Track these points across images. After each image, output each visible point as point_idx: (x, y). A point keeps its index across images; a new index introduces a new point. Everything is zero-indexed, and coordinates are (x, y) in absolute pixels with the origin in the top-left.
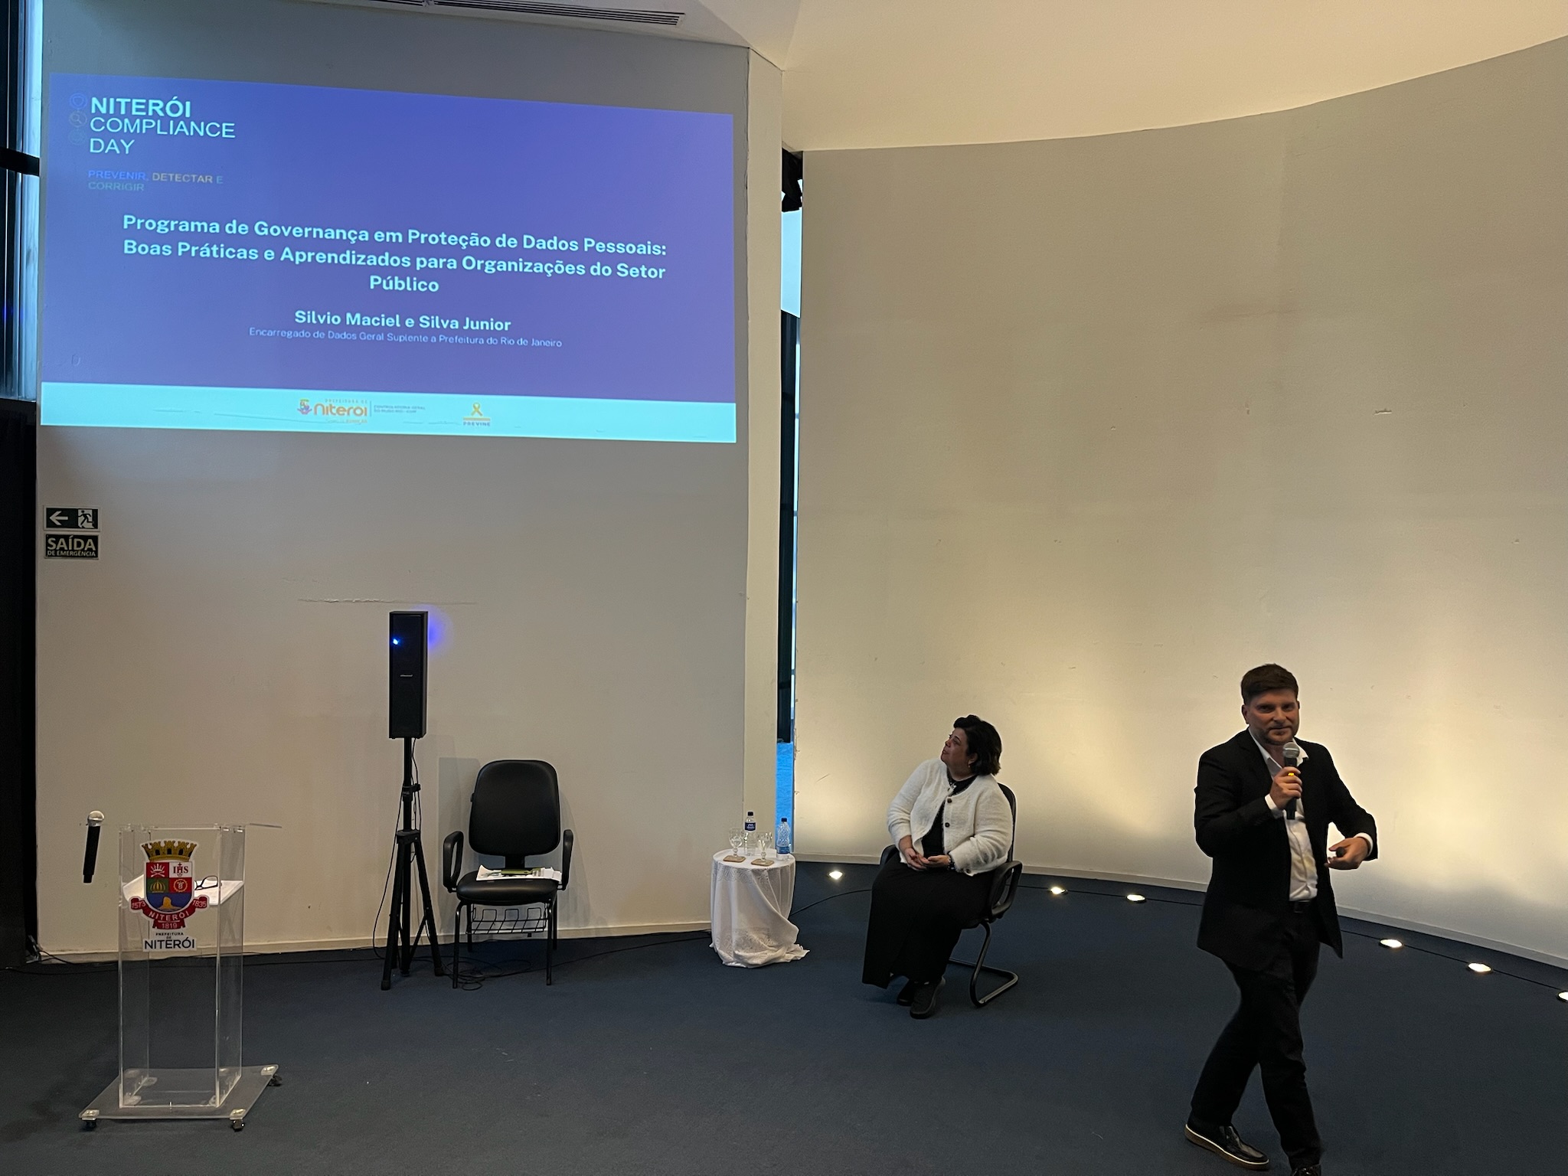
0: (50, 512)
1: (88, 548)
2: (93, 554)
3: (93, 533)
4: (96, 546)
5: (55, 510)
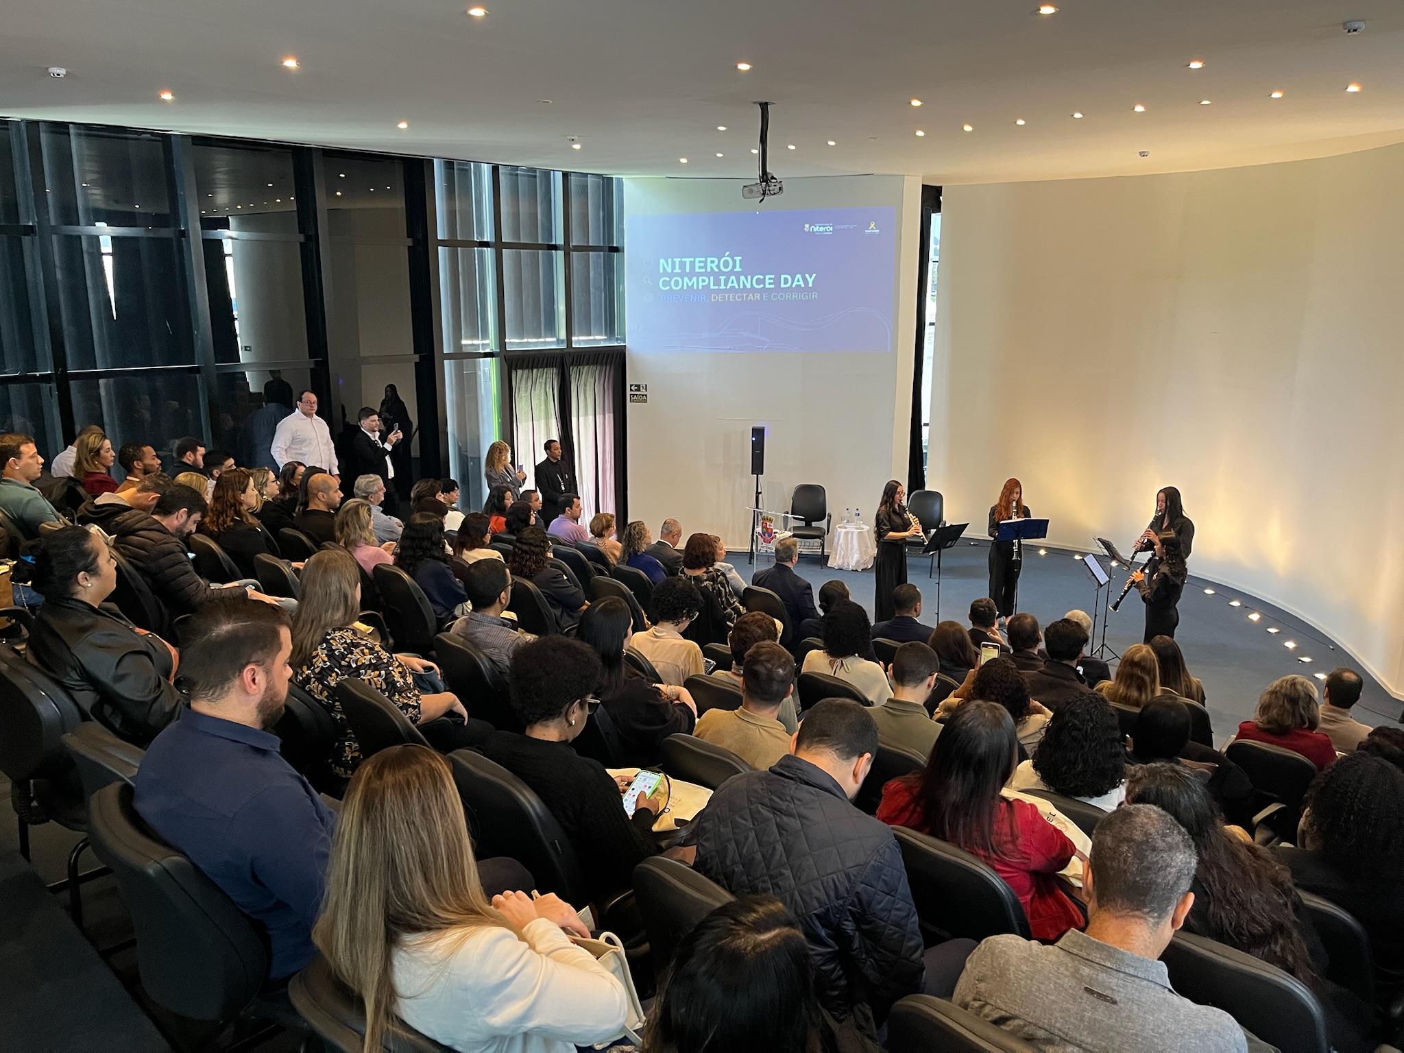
0: (631, 386)
1: (644, 399)
2: (645, 401)
3: (645, 393)
4: (646, 397)
5: (633, 385)
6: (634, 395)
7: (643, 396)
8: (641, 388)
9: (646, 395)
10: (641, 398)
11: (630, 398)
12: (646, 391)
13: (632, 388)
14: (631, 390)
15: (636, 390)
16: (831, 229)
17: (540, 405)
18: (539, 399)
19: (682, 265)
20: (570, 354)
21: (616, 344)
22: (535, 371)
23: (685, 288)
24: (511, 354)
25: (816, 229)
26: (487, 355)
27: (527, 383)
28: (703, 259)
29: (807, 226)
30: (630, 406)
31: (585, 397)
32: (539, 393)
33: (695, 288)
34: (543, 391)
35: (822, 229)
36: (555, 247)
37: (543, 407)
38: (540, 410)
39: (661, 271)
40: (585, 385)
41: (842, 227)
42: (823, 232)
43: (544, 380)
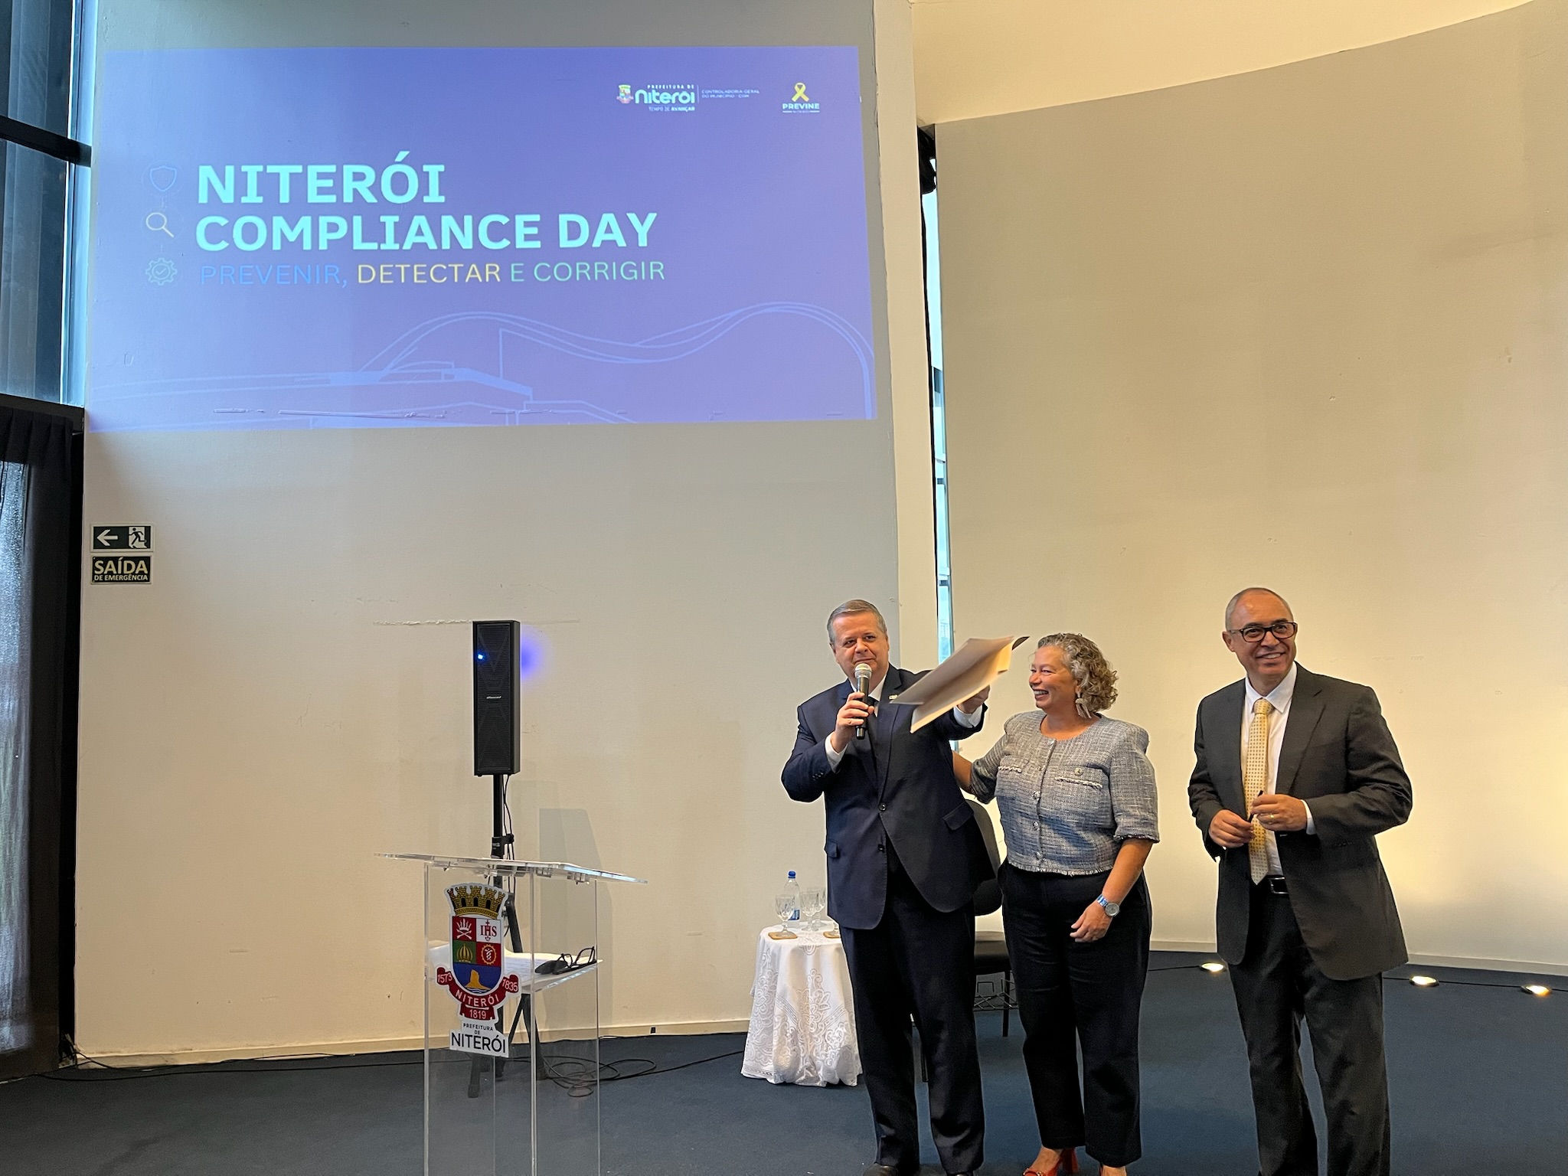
0: (98, 531)
1: (140, 571)
2: (144, 577)
4: (149, 569)
5: (103, 529)
6: (106, 560)
7: (136, 560)
8: (132, 538)
9: (147, 560)
10: (129, 567)
11: (95, 568)
12: (148, 545)
13: (102, 538)
14: (98, 545)
15: (113, 545)
16: (692, 98)
19: (269, 184)
23: (277, 245)
25: (650, 97)
28: (332, 169)
29: (625, 89)
30: (92, 593)
33: (307, 245)
35: (666, 98)
39: (203, 198)
41: (719, 94)
42: (671, 104)
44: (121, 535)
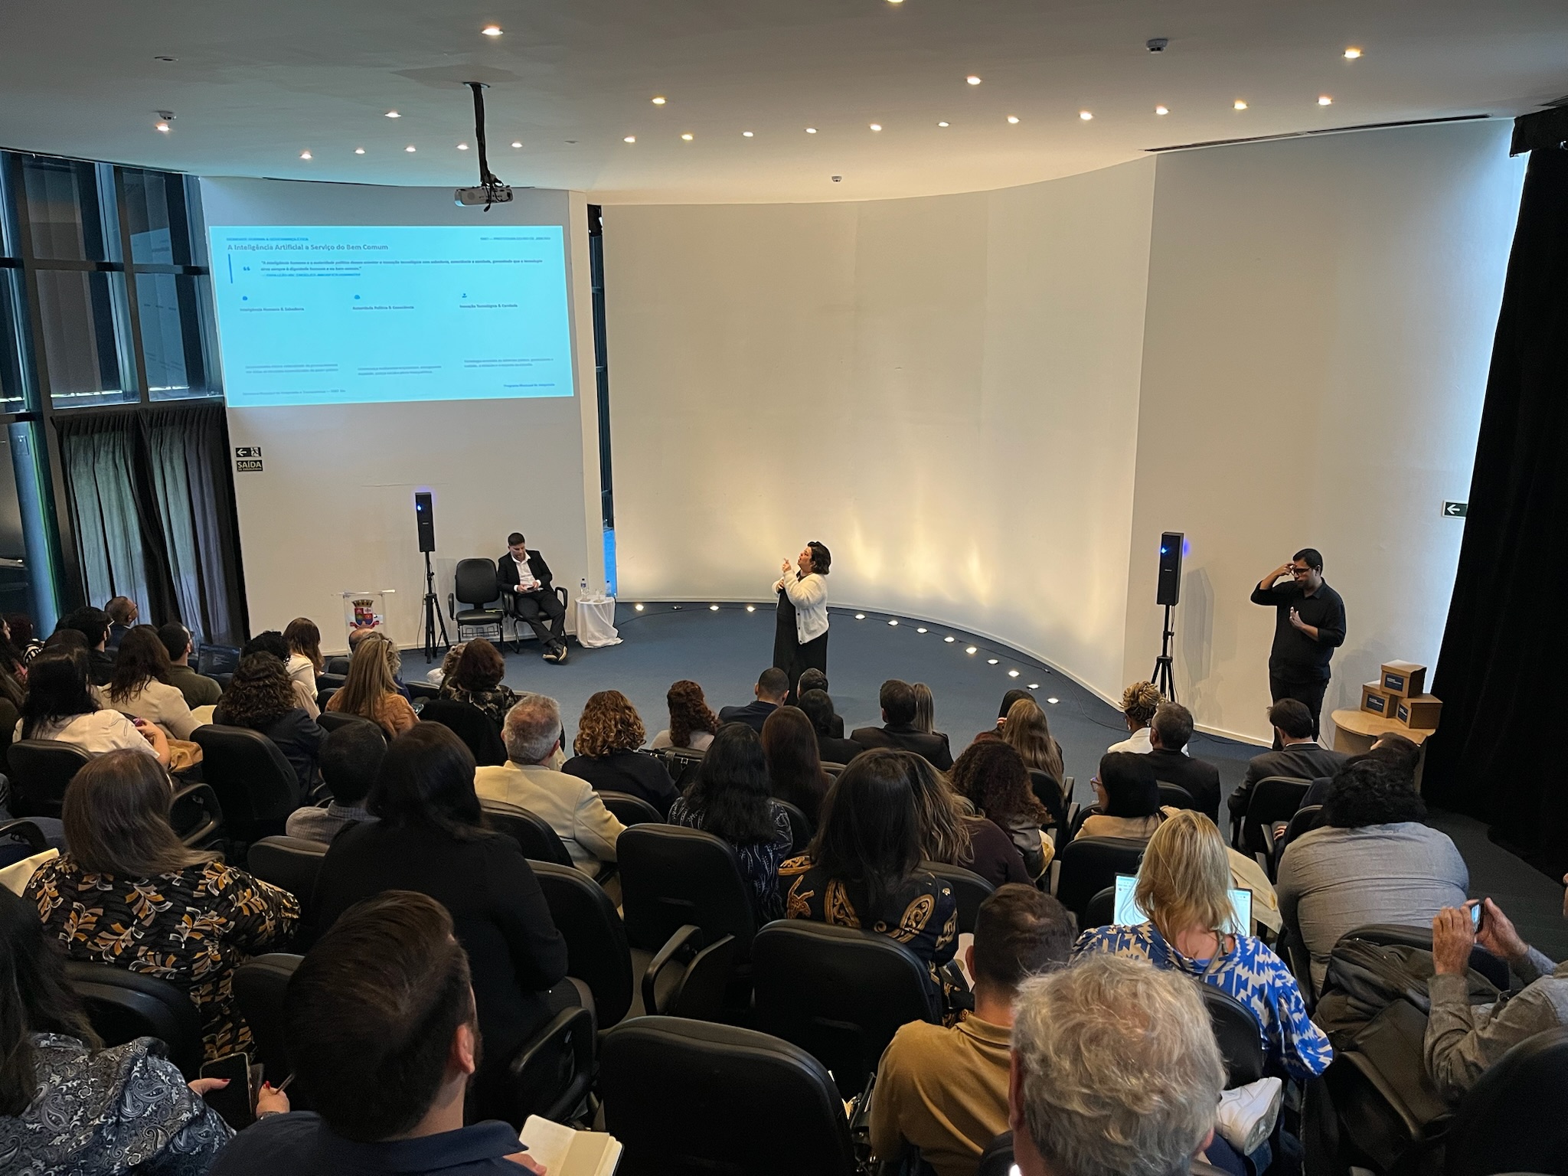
0: (238, 450)
1: (258, 467)
2: (260, 469)
3: (259, 459)
4: (261, 464)
5: (240, 449)
6: (242, 462)
7: (256, 462)
8: (253, 452)
9: (260, 462)
10: (253, 465)
11: (238, 466)
12: (260, 455)
13: (239, 452)
14: (238, 456)
15: (245, 455)
17: (109, 483)
18: (107, 475)
20: (147, 411)
21: (208, 396)
22: (96, 437)
24: (57, 415)
26: (21, 418)
27: (86, 454)
30: (236, 475)
31: (173, 468)
32: (104, 467)
34: (110, 463)
36: (111, 267)
37: (113, 486)
38: (109, 490)
40: (171, 452)
43: (111, 449)
44: (248, 452)
